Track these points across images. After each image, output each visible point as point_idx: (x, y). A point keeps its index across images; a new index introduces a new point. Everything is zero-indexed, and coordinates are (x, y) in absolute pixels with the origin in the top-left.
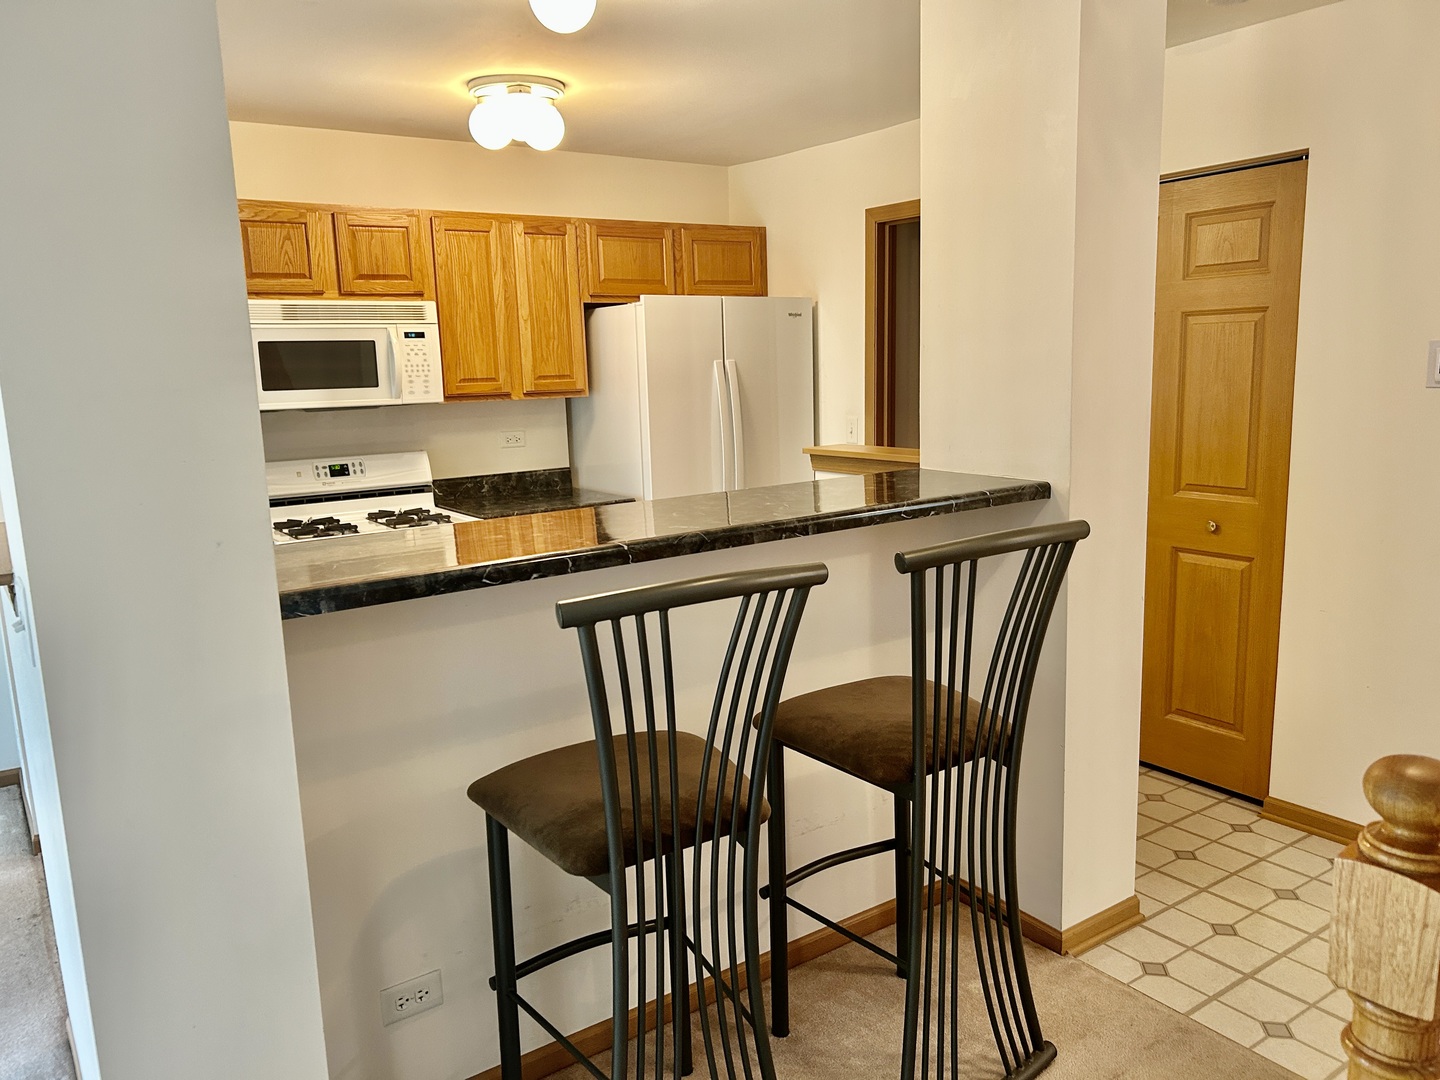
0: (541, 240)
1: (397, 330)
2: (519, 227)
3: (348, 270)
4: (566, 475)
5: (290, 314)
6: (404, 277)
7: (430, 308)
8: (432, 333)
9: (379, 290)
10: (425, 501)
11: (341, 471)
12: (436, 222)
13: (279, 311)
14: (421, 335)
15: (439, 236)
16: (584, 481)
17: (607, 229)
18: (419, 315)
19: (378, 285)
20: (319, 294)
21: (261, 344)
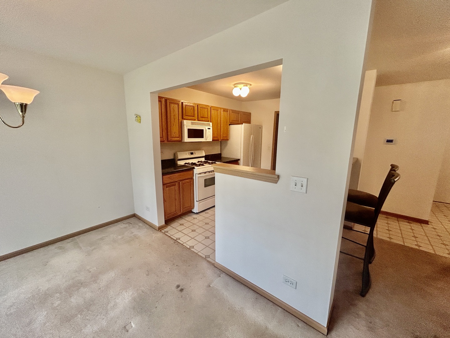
0: (225, 112)
1: (207, 128)
2: (222, 110)
3: (199, 116)
4: (220, 154)
5: (192, 124)
6: (207, 118)
7: (211, 124)
8: (211, 128)
9: (204, 120)
10: (203, 159)
11: (192, 154)
12: (212, 108)
13: (190, 123)
14: (210, 129)
15: (212, 111)
16: (223, 155)
17: (234, 111)
18: (209, 125)
19: (203, 119)
20: (195, 120)
21: (188, 129)
